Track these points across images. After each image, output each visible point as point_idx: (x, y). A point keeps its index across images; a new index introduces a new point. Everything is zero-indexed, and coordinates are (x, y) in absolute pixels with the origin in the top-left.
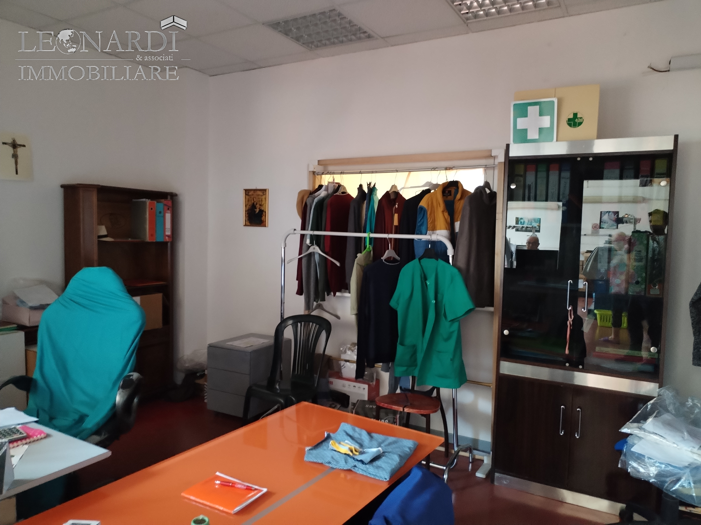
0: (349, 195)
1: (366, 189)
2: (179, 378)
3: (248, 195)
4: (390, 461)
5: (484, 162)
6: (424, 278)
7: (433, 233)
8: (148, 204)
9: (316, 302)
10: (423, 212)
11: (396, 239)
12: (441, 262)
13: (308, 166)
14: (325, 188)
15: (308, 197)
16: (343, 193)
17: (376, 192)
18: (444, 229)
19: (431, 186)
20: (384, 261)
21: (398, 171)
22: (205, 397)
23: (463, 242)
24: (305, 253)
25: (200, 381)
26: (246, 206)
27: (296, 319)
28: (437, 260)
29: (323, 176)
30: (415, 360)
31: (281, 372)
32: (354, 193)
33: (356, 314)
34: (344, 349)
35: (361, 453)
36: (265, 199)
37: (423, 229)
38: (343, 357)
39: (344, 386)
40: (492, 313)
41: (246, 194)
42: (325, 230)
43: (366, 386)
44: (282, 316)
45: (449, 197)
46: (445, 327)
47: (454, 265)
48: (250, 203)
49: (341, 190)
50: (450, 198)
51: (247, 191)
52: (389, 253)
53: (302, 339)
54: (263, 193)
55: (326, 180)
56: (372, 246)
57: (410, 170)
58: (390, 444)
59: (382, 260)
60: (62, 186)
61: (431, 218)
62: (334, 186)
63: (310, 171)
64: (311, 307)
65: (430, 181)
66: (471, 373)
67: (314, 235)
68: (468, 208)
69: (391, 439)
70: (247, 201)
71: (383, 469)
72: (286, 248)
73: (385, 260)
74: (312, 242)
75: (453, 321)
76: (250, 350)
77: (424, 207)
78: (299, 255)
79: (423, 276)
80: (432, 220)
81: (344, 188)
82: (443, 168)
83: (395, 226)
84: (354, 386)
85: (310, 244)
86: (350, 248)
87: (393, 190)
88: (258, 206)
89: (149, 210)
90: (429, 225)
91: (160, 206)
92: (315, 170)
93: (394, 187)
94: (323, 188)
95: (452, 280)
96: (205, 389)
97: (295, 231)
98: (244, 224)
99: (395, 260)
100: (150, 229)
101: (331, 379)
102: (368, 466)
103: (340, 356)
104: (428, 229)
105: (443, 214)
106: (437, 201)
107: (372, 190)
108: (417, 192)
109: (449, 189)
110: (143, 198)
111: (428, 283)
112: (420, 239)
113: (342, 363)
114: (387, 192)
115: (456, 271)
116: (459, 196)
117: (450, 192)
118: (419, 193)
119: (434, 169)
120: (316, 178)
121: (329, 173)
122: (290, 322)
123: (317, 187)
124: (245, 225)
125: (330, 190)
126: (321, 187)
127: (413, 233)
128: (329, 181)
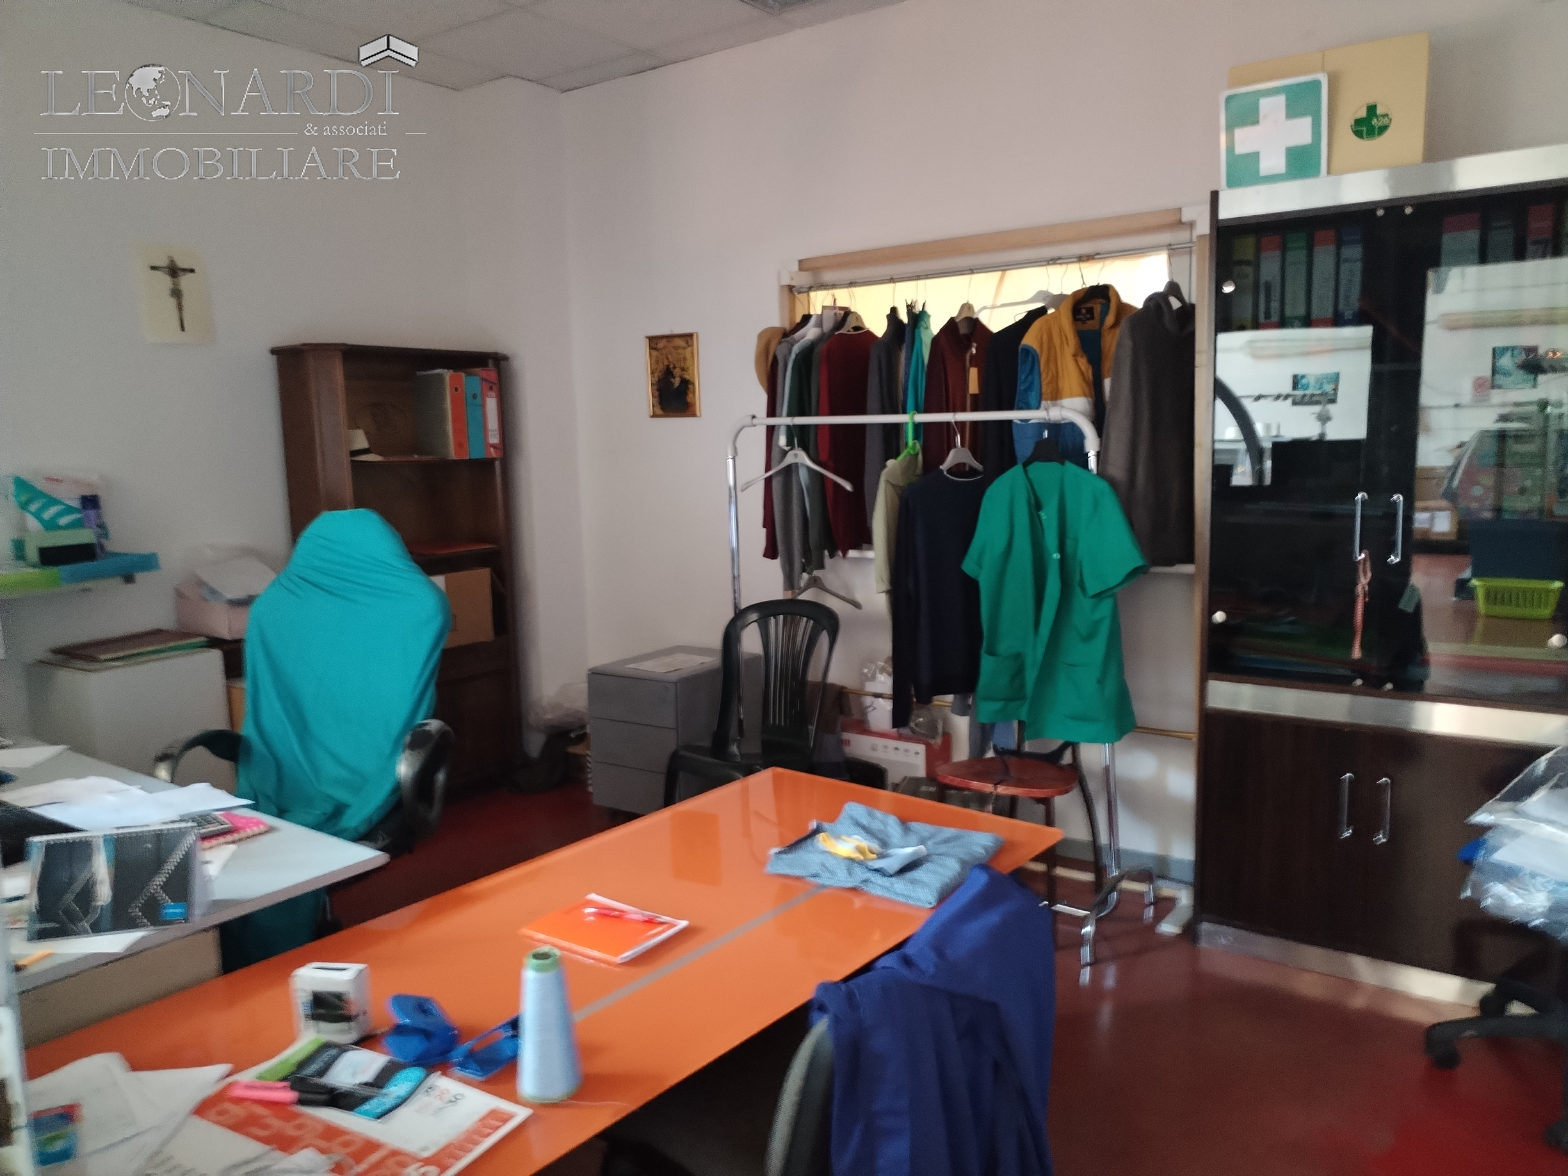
0: (869, 334)
1: (904, 317)
2: (535, 744)
3: (656, 349)
4: (941, 870)
5: (1166, 237)
6: (1036, 505)
7: (1054, 405)
8: (447, 379)
9: (808, 573)
10: (1030, 359)
11: (975, 424)
12: (1071, 468)
13: (779, 274)
14: (816, 321)
15: (780, 343)
16: (856, 328)
17: (929, 321)
18: (1079, 396)
19: (1048, 299)
20: (945, 473)
21: (975, 271)
22: (590, 782)
23: (1119, 421)
24: (777, 466)
25: (577, 749)
26: (652, 373)
27: (766, 610)
28: (1062, 463)
29: (812, 294)
30: (1022, 686)
31: (741, 722)
32: (878, 326)
33: (888, 592)
34: (872, 671)
35: (881, 856)
36: (692, 353)
37: (1032, 397)
38: (870, 687)
39: (874, 749)
40: (1190, 578)
41: (651, 348)
42: (817, 414)
43: (921, 748)
44: (736, 606)
45: (1088, 322)
46: (1084, 610)
47: (1101, 473)
48: (661, 367)
49: (851, 323)
50: (1091, 325)
51: (654, 342)
52: (958, 455)
53: (780, 652)
54: (687, 343)
55: (819, 301)
56: (922, 443)
57: (1004, 267)
58: (946, 841)
59: (942, 471)
60: (274, 351)
61: (1047, 373)
62: (835, 314)
63: (782, 286)
64: (796, 585)
65: (1046, 290)
66: (1145, 711)
67: (794, 426)
68: (1128, 343)
69: (949, 832)
70: (654, 362)
71: (927, 885)
72: (736, 458)
73: (949, 471)
74: (790, 443)
75: (1099, 596)
76: (674, 677)
77: (1030, 347)
78: (767, 470)
79: (1033, 501)
80: (1053, 375)
81: (858, 318)
82: (1073, 258)
83: (971, 395)
84: (897, 749)
85: (787, 446)
86: (873, 448)
87: (964, 315)
88: (677, 372)
89: (451, 391)
90: (1044, 389)
91: (471, 382)
92: (793, 283)
93: (966, 309)
94: (813, 321)
95: (1096, 504)
96: (589, 765)
97: (754, 420)
98: (652, 414)
99: (973, 472)
100: (455, 432)
101: (846, 736)
102: (894, 879)
103: (863, 685)
104: (1044, 396)
105: (1076, 361)
106: (1060, 331)
107: (918, 318)
108: (1018, 314)
109: (1089, 305)
110: (437, 368)
111: (1043, 515)
112: (1027, 421)
113: (868, 700)
114: (952, 320)
115: (1104, 486)
116: (1110, 319)
117: (1090, 311)
118: (1021, 316)
119: (1054, 261)
120: (797, 300)
121: (823, 286)
122: (754, 616)
123: (798, 319)
124: (654, 416)
125: (828, 325)
126: (806, 318)
127: (1011, 407)
128: (824, 305)
